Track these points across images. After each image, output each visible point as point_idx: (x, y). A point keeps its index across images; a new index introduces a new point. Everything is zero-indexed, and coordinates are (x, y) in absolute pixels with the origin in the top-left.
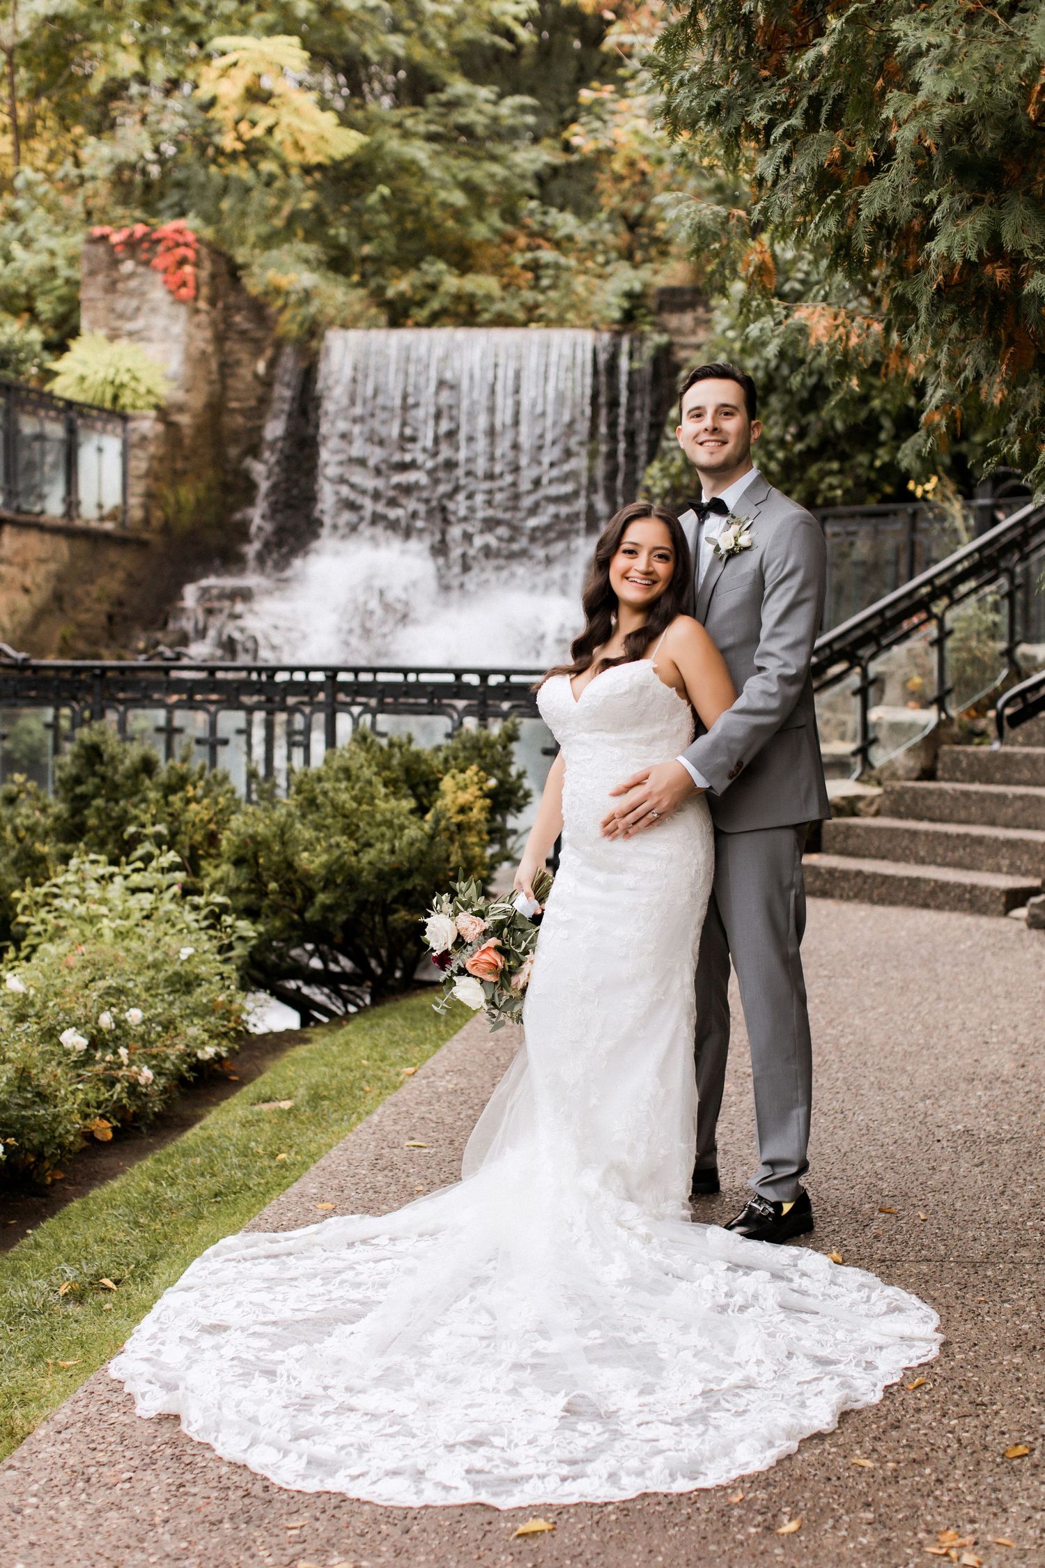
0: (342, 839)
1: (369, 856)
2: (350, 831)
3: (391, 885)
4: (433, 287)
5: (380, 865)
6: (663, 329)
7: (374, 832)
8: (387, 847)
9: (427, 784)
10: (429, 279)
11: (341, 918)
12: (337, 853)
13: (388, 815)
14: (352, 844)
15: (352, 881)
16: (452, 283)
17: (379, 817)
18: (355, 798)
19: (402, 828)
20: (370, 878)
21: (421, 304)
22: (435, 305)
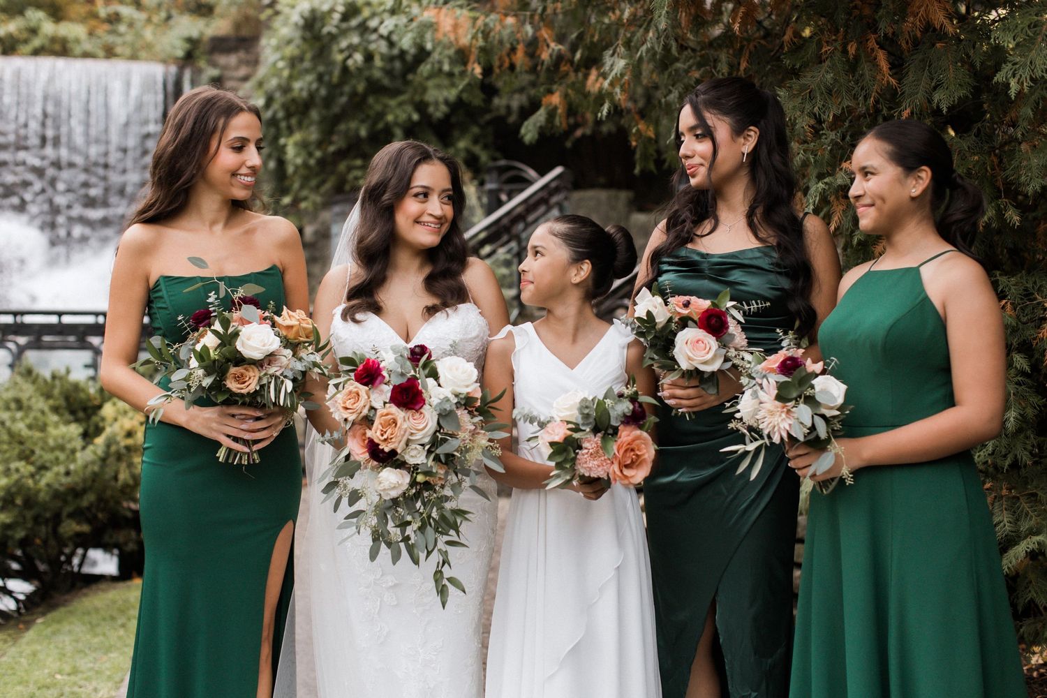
0: (21, 464)
1: (47, 478)
2: (26, 456)
3: (65, 502)
4: (34, 31)
5: (56, 486)
6: (214, 65)
7: (48, 457)
8: (62, 469)
9: (85, 409)
10: (33, 24)
11: (20, 534)
12: (15, 477)
13: (60, 441)
14: (31, 469)
15: (29, 502)
16: (49, 28)
17: (51, 442)
18: (30, 427)
19: (73, 451)
20: (47, 499)
21: (26, 41)
22: (36, 42)
